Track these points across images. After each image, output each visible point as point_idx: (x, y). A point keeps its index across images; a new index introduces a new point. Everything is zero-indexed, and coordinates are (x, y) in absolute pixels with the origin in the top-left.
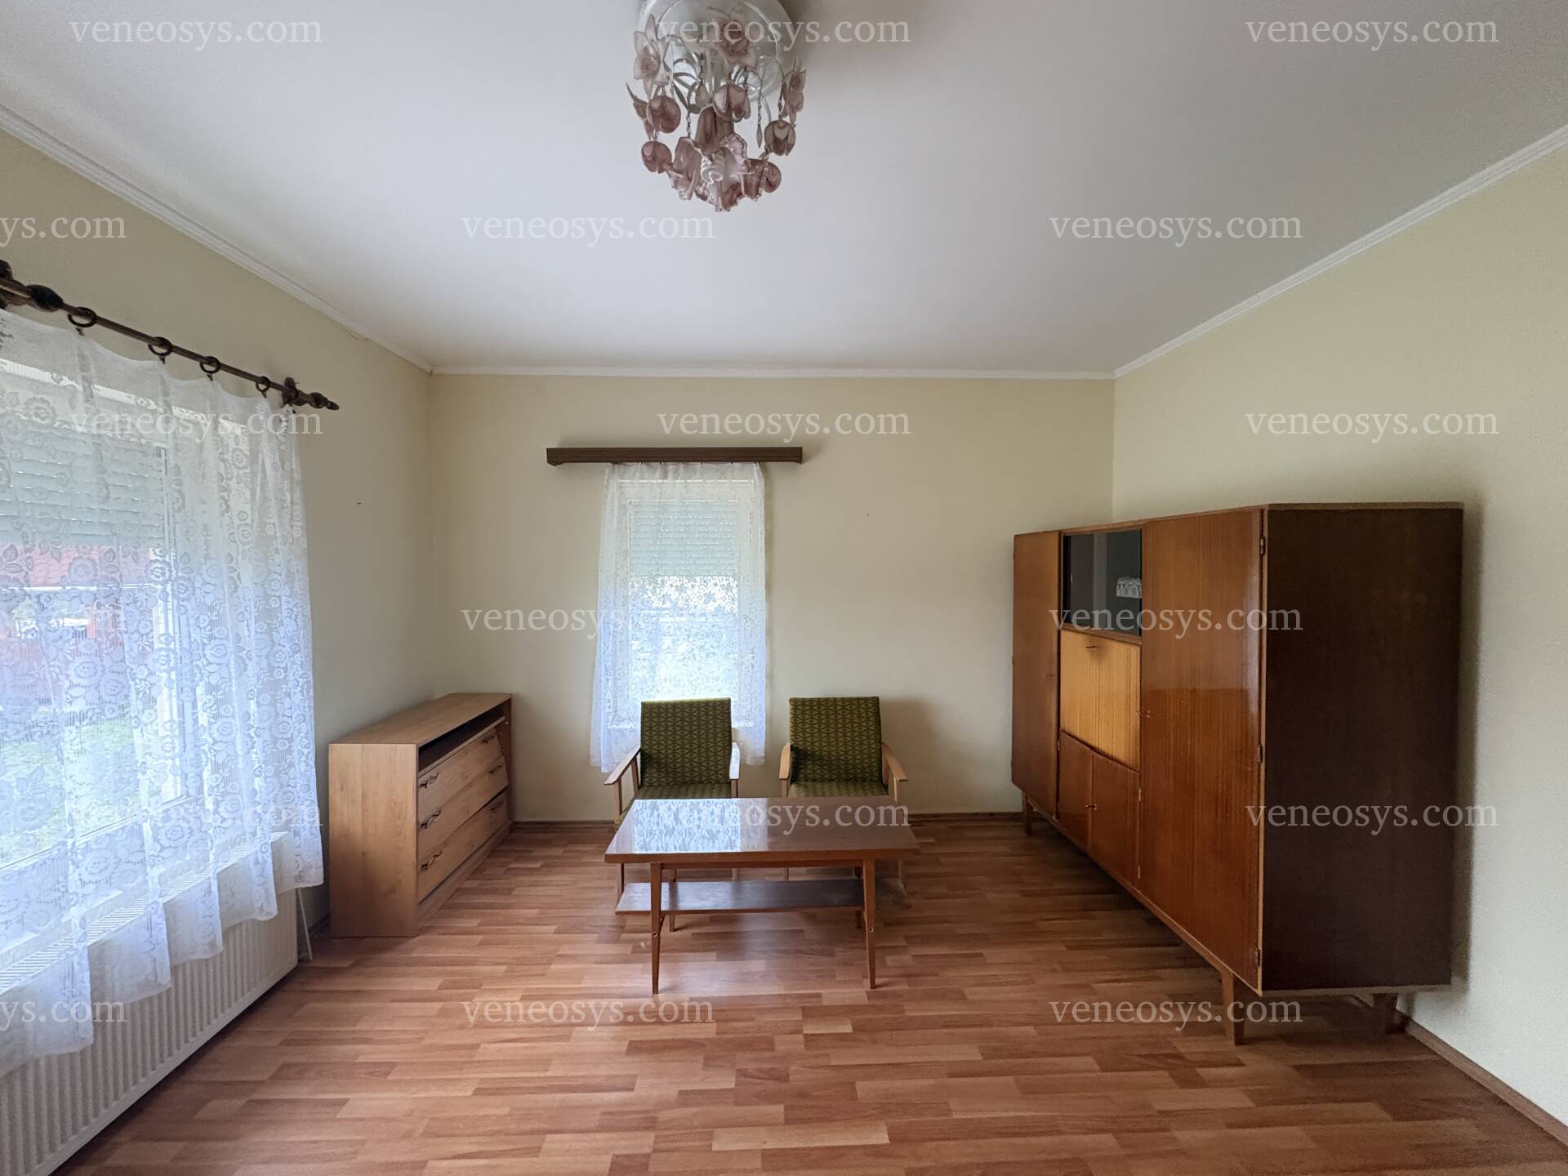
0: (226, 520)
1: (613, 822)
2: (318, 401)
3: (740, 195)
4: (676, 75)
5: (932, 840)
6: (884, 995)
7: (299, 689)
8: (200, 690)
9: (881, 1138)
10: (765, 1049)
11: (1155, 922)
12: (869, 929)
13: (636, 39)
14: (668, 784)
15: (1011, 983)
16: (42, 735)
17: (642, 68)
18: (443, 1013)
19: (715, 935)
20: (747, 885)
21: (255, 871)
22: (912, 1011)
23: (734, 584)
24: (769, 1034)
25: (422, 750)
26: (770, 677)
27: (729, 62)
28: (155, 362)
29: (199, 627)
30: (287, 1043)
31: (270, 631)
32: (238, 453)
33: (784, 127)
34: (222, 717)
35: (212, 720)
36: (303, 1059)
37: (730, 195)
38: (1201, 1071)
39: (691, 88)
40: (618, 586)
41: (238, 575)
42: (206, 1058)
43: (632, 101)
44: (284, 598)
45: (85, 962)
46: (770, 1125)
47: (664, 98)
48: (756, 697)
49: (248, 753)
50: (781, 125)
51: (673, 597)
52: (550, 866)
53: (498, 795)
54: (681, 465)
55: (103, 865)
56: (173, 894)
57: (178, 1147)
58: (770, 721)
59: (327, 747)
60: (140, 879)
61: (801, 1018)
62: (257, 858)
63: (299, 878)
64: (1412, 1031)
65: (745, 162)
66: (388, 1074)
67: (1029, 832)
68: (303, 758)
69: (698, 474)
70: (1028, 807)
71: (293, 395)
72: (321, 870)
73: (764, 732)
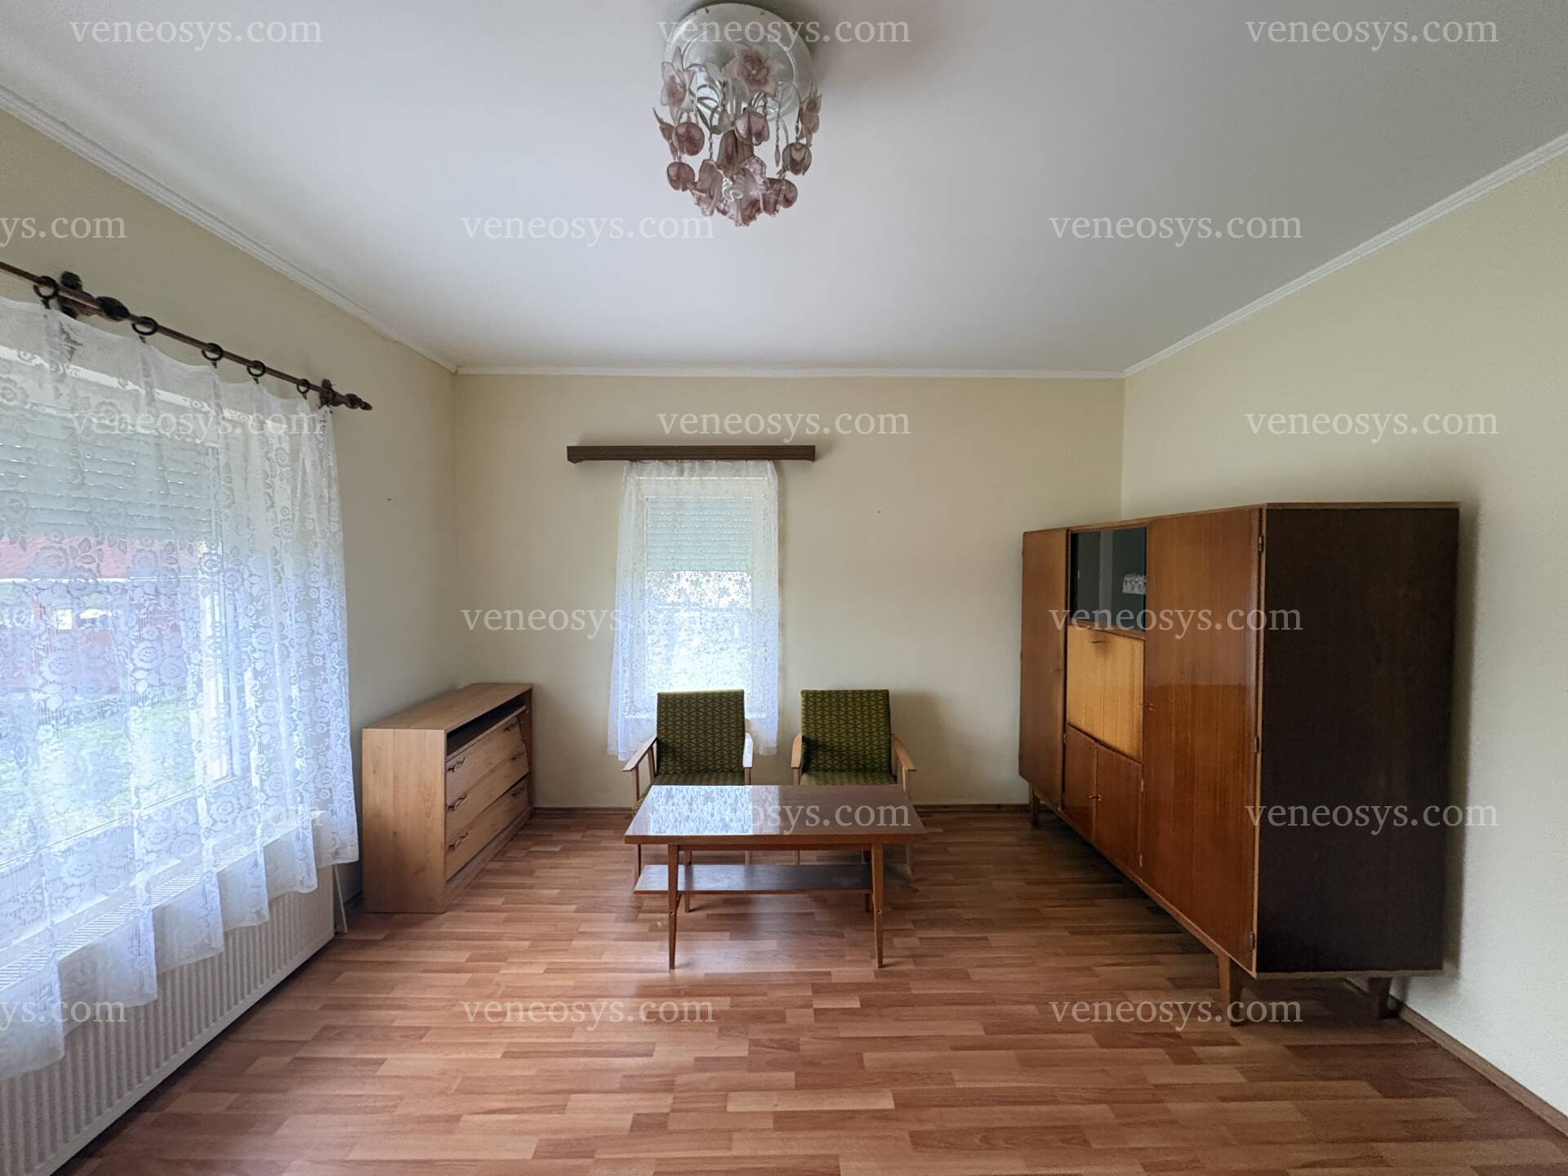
0: (271, 514)
1: (630, 809)
2: (354, 401)
3: (759, 210)
4: (700, 99)
5: (940, 830)
6: (892, 974)
7: (336, 675)
8: (248, 675)
9: (887, 1103)
10: (777, 1022)
11: (1159, 911)
12: (877, 911)
13: (663, 68)
14: (683, 772)
15: (1014, 965)
16: (113, 714)
17: (669, 96)
18: (471, 984)
19: (729, 916)
20: (759, 868)
21: (297, 847)
22: (917, 989)
23: (747, 580)
24: (780, 1008)
25: (450, 736)
26: (783, 669)
27: (750, 90)
28: (207, 367)
29: (247, 615)
30: (325, 1007)
31: (309, 620)
32: (281, 451)
33: (801, 149)
34: (266, 701)
35: (258, 704)
36: (342, 1022)
37: (750, 211)
38: (1196, 1049)
39: (714, 111)
40: (635, 580)
41: (282, 568)
42: (253, 1020)
43: (659, 125)
44: (322, 590)
45: (150, 923)
46: (783, 1090)
47: (689, 124)
48: (768, 690)
49: (291, 735)
50: (798, 147)
51: (688, 592)
52: (569, 850)
53: (519, 781)
54: (697, 463)
55: (163, 836)
56: (224, 865)
57: (231, 1098)
58: (781, 713)
59: (361, 733)
60: (196, 850)
61: (811, 994)
62: (298, 834)
63: (336, 854)
64: (1405, 1016)
65: (764, 182)
66: (421, 1038)
67: (1036, 824)
68: (340, 742)
69: (713, 472)
70: (1035, 799)
71: (331, 396)
72: (356, 848)
73: (776, 723)
